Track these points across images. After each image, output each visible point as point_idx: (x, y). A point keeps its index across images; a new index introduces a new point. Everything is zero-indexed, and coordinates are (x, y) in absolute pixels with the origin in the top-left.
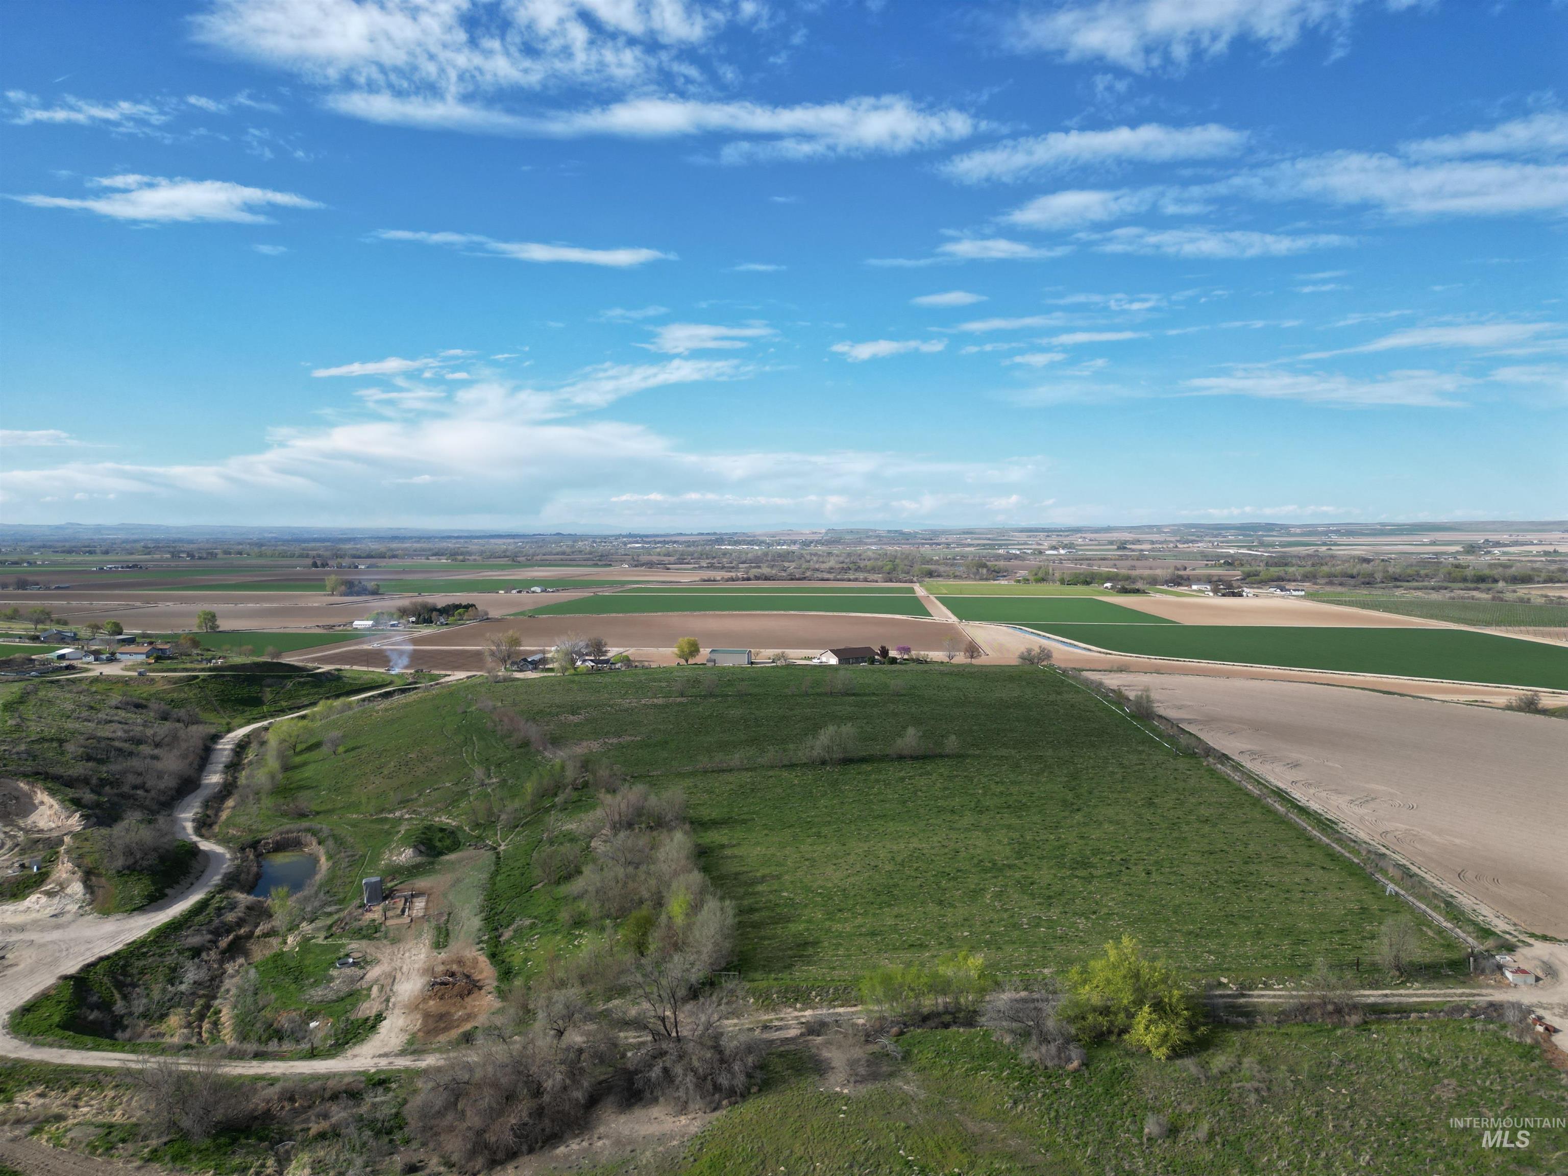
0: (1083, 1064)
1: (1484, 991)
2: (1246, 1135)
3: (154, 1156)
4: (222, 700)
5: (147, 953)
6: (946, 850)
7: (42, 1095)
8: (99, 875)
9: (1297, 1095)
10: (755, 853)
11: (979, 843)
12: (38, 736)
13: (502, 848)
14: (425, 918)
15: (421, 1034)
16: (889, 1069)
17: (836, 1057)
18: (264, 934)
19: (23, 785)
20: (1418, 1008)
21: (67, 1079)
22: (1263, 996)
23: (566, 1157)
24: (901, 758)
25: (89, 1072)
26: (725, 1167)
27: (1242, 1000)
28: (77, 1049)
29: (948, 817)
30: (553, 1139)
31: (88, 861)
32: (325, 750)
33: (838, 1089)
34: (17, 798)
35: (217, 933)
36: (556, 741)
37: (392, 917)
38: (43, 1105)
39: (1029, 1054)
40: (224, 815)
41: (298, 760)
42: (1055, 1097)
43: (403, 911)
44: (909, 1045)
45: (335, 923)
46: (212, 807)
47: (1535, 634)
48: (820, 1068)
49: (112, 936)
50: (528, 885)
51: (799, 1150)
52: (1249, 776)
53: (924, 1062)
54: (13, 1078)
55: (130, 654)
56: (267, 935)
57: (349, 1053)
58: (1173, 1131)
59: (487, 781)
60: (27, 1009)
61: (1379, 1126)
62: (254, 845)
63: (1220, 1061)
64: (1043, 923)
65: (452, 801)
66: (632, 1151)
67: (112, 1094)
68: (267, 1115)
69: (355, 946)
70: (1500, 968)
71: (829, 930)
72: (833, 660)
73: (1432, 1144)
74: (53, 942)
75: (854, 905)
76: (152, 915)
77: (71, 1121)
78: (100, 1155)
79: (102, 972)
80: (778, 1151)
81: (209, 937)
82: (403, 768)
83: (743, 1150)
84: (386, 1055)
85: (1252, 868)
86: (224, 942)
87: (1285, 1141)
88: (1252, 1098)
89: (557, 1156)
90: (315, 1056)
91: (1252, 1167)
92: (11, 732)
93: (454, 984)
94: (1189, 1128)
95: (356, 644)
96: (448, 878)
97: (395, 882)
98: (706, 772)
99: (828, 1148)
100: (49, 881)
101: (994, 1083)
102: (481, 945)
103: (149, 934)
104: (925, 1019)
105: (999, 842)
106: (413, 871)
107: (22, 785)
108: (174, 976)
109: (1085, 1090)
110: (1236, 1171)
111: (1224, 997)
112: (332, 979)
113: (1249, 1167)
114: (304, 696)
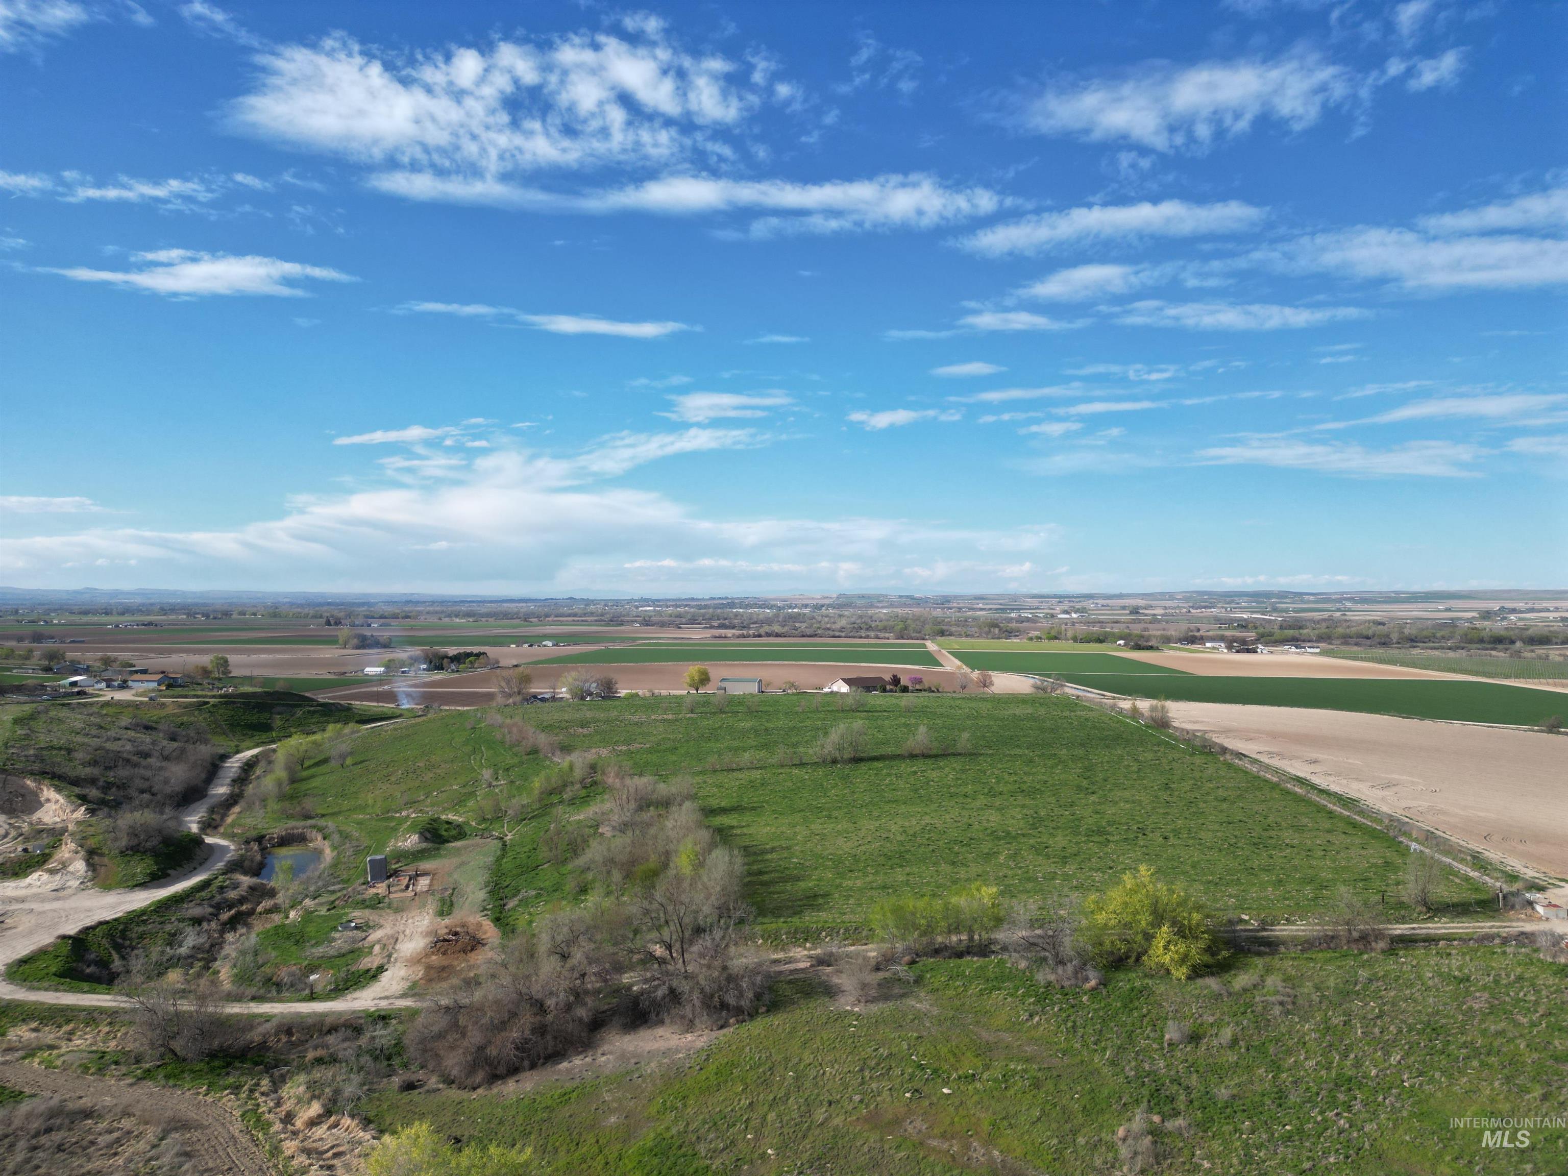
0: (1101, 984)
1: (1514, 924)
2: (1272, 1040)
3: (148, 1075)
4: (231, 725)
5: (147, 920)
6: (959, 824)
7: (35, 1030)
8: (102, 855)
9: (1324, 1008)
10: (765, 831)
11: (993, 818)
12: (47, 745)
13: (509, 837)
14: (430, 891)
15: (423, 982)
16: (901, 991)
17: (844, 981)
18: (266, 910)
19: (30, 783)
20: (1449, 938)
21: (61, 1016)
22: (1285, 930)
23: (568, 1071)
24: (913, 756)
25: (84, 1010)
26: (732, 1073)
27: (1265, 934)
28: (73, 992)
29: (961, 800)
30: (555, 1056)
31: (92, 843)
32: (333, 764)
33: (849, 1008)
34: (23, 796)
35: (218, 907)
36: (566, 749)
37: (396, 892)
38: (37, 1037)
39: (1044, 976)
40: (229, 820)
41: (305, 774)
42: (1072, 1010)
43: (407, 887)
44: (922, 971)
45: (338, 898)
46: (218, 813)
48: (830, 992)
49: (113, 907)
50: (535, 865)
51: (808, 1057)
52: (1268, 767)
53: (936, 985)
54: (7, 1015)
55: (142, 681)
56: (269, 911)
57: (349, 997)
58: (1194, 1038)
59: (494, 783)
60: (23, 962)
61: (1409, 1031)
62: (260, 839)
63: (1242, 980)
64: (1058, 877)
65: (459, 802)
66: (636, 1063)
67: (107, 1029)
68: (263, 1046)
69: (358, 915)
70: (1530, 903)
71: (840, 885)
72: (844, 688)
73: (1465, 1045)
74: (55, 911)
75: (865, 867)
76: (155, 891)
77: (63, 1050)
78: (92, 1074)
79: (101, 935)
80: (787, 1059)
81: (210, 910)
82: (411, 775)
83: (750, 1059)
84: (386, 998)
85: (1272, 833)
86: (225, 916)
87: (1312, 1045)
88: (1277, 1010)
89: (560, 1070)
90: (314, 999)
91: (1278, 1067)
92: (20, 740)
93: (457, 941)
94: (1212, 1035)
95: (367, 687)
96: (455, 861)
97: (400, 864)
98: (715, 771)
99: (837, 1056)
100: (52, 860)
101: (1009, 1000)
102: (486, 912)
103: (150, 905)
104: (937, 952)
105: (1013, 818)
106: (417, 855)
107: (28, 782)
108: (173, 939)
109: (1103, 1005)
110: (1261, 1071)
111: (1246, 930)
112: (334, 940)
113: (1276, 1067)
114: (313, 723)
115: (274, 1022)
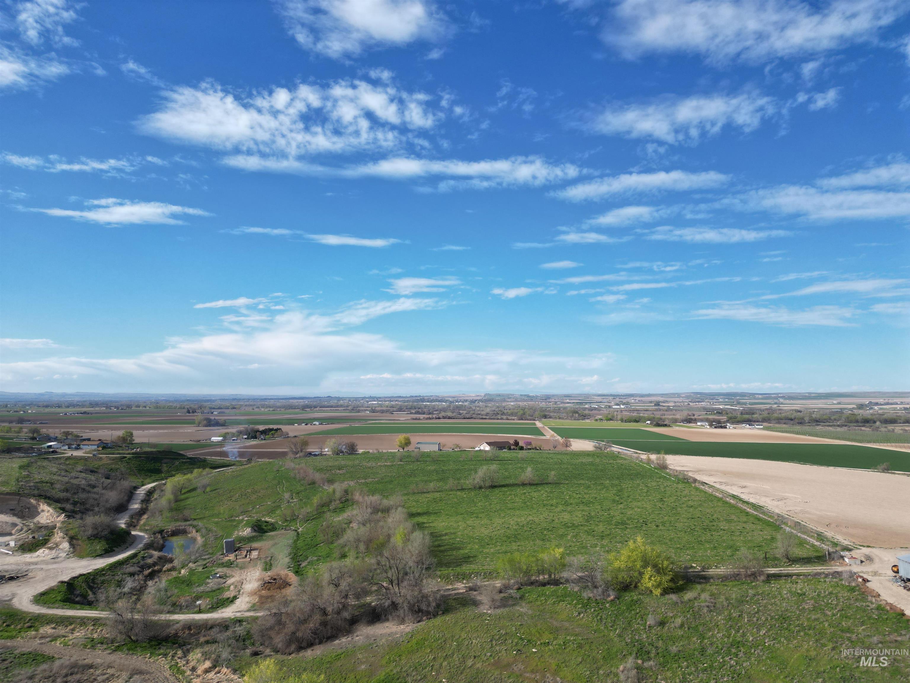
0: (616, 598)
1: (833, 568)
2: (701, 624)
3: (118, 649)
4: (139, 470)
5: (105, 574)
6: (547, 520)
7: (54, 628)
8: (78, 539)
9: (729, 609)
10: (442, 525)
11: (566, 517)
12: (40, 480)
13: (300, 530)
14: (259, 558)
15: (257, 604)
16: (513, 603)
17: (484, 599)
19: (33, 501)
20: (798, 575)
21: (67, 621)
22: (714, 571)
23: (339, 644)
24: (524, 485)
25: (79, 618)
26: (424, 644)
27: (703, 573)
28: (72, 609)
29: (549, 507)
30: (331, 638)
31: (72, 533)
32: (199, 491)
33: (485, 611)
34: (29, 508)
35: (143, 568)
36: (331, 481)
37: (240, 558)
38: (56, 632)
39: (587, 594)
40: (142, 522)
41: (183, 497)
42: (600, 611)
43: (246, 556)
44: (524, 593)
45: (208, 562)
46: (135, 518)
47: (896, 447)
48: (476, 603)
49: (85, 567)
50: (315, 544)
51: (464, 635)
52: (718, 490)
53: (531, 600)
54: (38, 621)
55: (88, 445)
56: (169, 570)
57: (219, 611)
58: (662, 624)
59: (291, 501)
60: (43, 594)
61: (771, 619)
62: (161, 532)
63: (689, 595)
64: (598, 546)
65: (271, 511)
66: (374, 640)
67: (92, 628)
68: (176, 635)
69: (220, 571)
70: (842, 557)
71: (482, 551)
72: (487, 448)
73: (798, 625)
74: (54, 569)
75: (496, 542)
76: (107, 559)
77: (71, 638)
78: (88, 649)
79: (81, 581)
80: (453, 636)
81: (138, 569)
82: (244, 497)
83: (434, 637)
84: (239, 612)
85: (715, 524)
86: (147, 572)
87: (721, 627)
88: (705, 610)
89: (334, 644)
90: (201, 612)
92: (25, 478)
93: (276, 583)
94: (671, 622)
95: (213, 449)
96: (271, 542)
97: (241, 544)
98: (414, 493)
99: (479, 634)
100: (49, 543)
101: (568, 606)
102: (290, 569)
103: (106, 566)
104: (532, 583)
105: (576, 516)
106: (250, 539)
107: (32, 501)
108: (120, 584)
109: (616, 608)
110: (695, 639)
111: (694, 572)
112: (208, 583)
113: (702, 637)
114: (185, 469)
115: (181, 623)
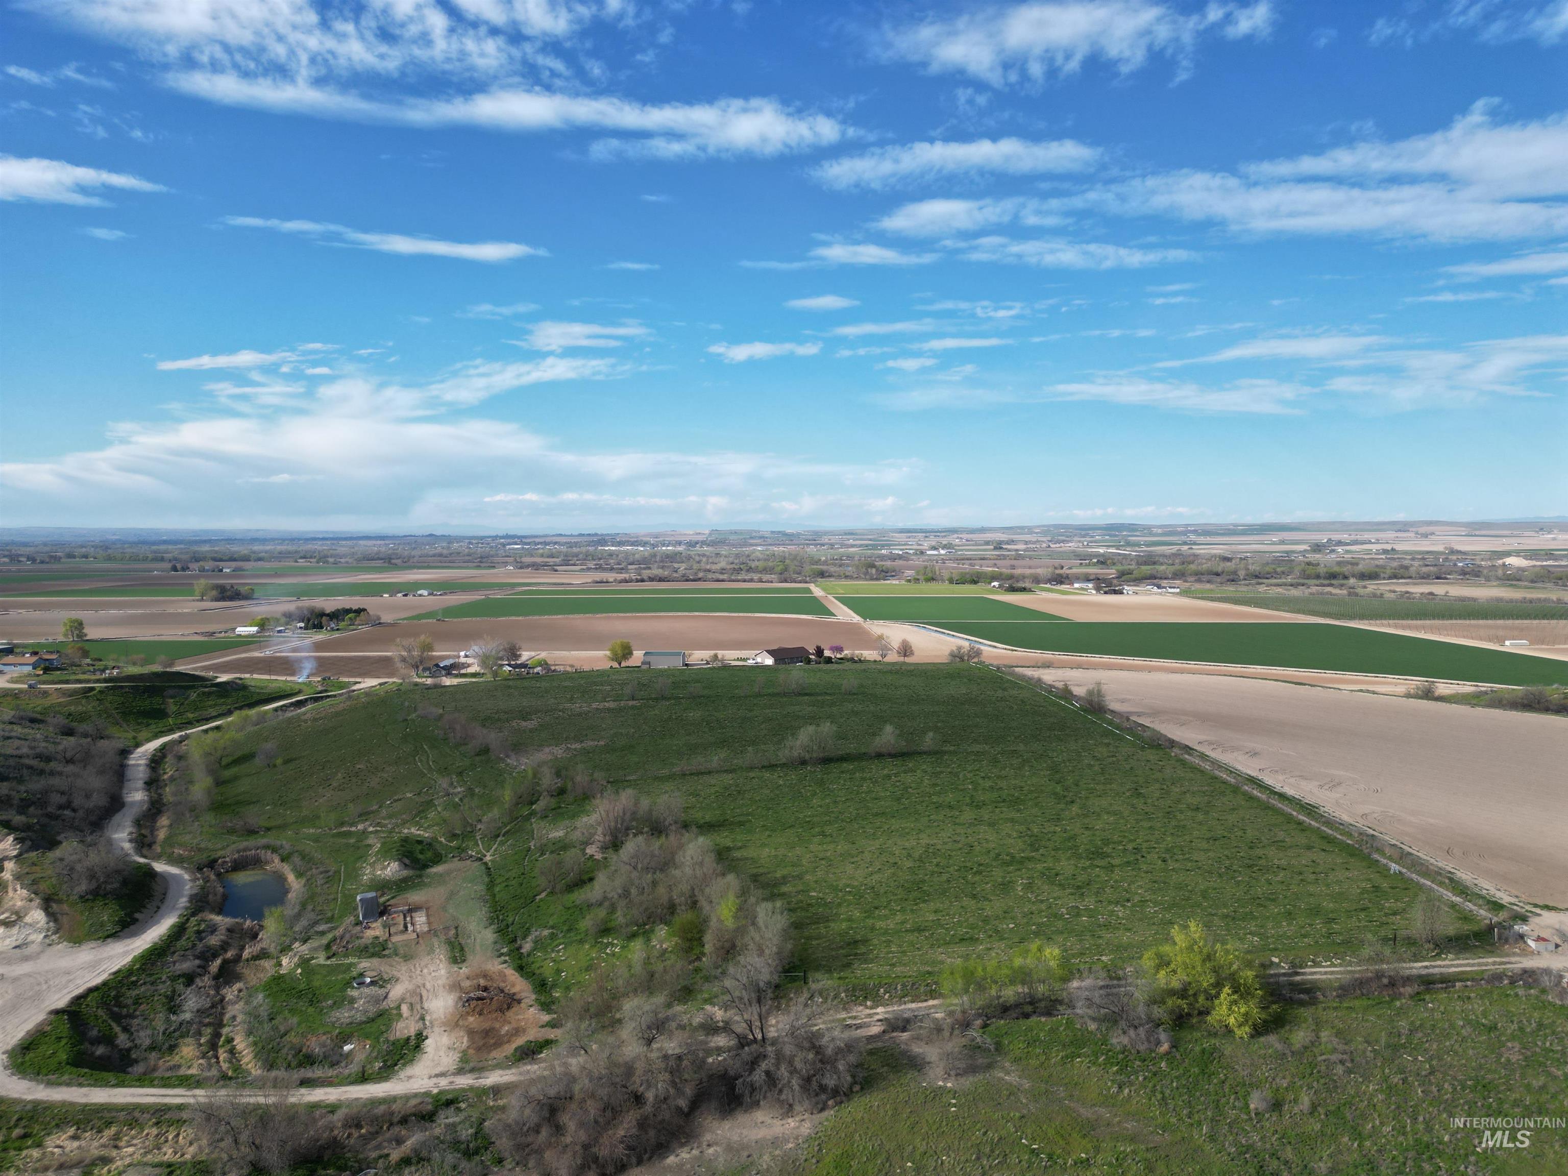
0: (1173, 1047)
1: (1513, 959)
2: (1345, 1105)
4: (123, 713)
5: (137, 981)
6: (960, 846)
7: (75, 1137)
8: (60, 902)
9: (1379, 1064)
10: (765, 854)
11: (989, 837)
13: (489, 858)
14: (432, 932)
15: (471, 1051)
16: (986, 1061)
17: (931, 1052)
18: (253, 956)
20: (1462, 978)
21: (99, 1118)
22: (1315, 973)
23: (680, 1166)
24: (879, 756)
25: (122, 1110)
26: (851, 1166)
27: (1298, 978)
28: (100, 1086)
29: (948, 812)
30: (661, 1149)
31: (43, 886)
32: (258, 762)
33: (941, 1083)
35: (204, 958)
36: (515, 748)
37: (396, 933)
38: (79, 1148)
39: (1118, 1040)
40: (162, 835)
41: (227, 774)
42: (1156, 1079)
43: (406, 927)
44: (997, 1036)
45: (332, 942)
46: (146, 826)
47: (1396, 627)
48: (916, 1064)
49: (93, 966)
50: (531, 894)
51: (921, 1146)
52: (1215, 763)
53: (1017, 1052)
54: (37, 1121)
55: (15, 665)
56: (256, 957)
57: (402, 1075)
58: (1277, 1106)
59: (451, 791)
60: (26, 1047)
61: (1463, 1089)
62: (212, 864)
63: (1300, 1037)
64: (1083, 912)
65: (418, 812)
66: (749, 1156)
67: (155, 1131)
68: (336, 1144)
69: (366, 965)
70: (1522, 937)
71: (873, 928)
72: (769, 661)
74: (28, 975)
75: (889, 902)
76: (128, 941)
77: (120, 1163)
79: (94, 1004)
80: (900, 1147)
81: (197, 962)
82: (354, 780)
83: (864, 1148)
84: (442, 1075)
85: (1259, 852)
86: (214, 967)
87: (1381, 1108)
88: (1339, 1070)
89: (670, 1167)
90: (366, 1079)
91: (1360, 1134)
93: (490, 999)
94: (1290, 1101)
95: (245, 652)
96: (441, 891)
97: (387, 897)
98: (684, 775)
99: (949, 1142)
101: (1093, 1069)
102: (503, 958)
103: (135, 960)
104: (1004, 1010)
105: (1009, 836)
106: (401, 885)
108: (173, 1004)
109: (1181, 1071)
110: (1346, 1139)
111: (1280, 975)
112: (352, 1000)
113: (1358, 1135)
114: (211, 706)
115: (340, 1114)
